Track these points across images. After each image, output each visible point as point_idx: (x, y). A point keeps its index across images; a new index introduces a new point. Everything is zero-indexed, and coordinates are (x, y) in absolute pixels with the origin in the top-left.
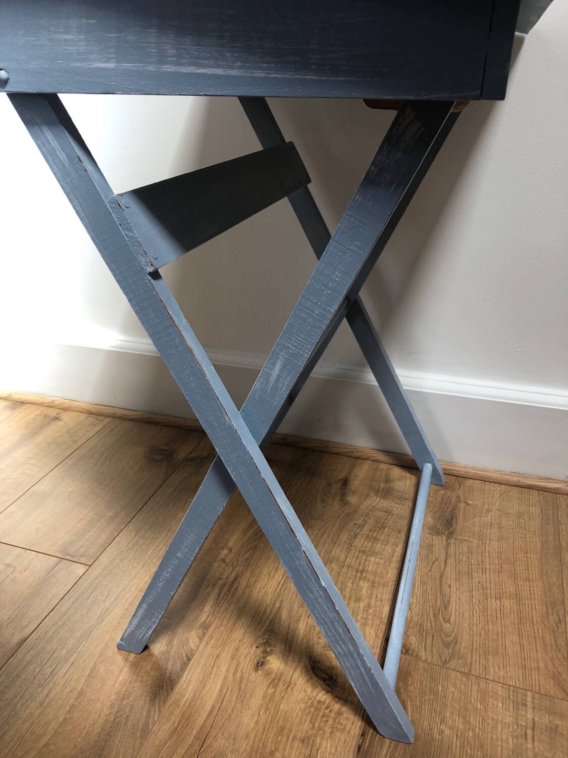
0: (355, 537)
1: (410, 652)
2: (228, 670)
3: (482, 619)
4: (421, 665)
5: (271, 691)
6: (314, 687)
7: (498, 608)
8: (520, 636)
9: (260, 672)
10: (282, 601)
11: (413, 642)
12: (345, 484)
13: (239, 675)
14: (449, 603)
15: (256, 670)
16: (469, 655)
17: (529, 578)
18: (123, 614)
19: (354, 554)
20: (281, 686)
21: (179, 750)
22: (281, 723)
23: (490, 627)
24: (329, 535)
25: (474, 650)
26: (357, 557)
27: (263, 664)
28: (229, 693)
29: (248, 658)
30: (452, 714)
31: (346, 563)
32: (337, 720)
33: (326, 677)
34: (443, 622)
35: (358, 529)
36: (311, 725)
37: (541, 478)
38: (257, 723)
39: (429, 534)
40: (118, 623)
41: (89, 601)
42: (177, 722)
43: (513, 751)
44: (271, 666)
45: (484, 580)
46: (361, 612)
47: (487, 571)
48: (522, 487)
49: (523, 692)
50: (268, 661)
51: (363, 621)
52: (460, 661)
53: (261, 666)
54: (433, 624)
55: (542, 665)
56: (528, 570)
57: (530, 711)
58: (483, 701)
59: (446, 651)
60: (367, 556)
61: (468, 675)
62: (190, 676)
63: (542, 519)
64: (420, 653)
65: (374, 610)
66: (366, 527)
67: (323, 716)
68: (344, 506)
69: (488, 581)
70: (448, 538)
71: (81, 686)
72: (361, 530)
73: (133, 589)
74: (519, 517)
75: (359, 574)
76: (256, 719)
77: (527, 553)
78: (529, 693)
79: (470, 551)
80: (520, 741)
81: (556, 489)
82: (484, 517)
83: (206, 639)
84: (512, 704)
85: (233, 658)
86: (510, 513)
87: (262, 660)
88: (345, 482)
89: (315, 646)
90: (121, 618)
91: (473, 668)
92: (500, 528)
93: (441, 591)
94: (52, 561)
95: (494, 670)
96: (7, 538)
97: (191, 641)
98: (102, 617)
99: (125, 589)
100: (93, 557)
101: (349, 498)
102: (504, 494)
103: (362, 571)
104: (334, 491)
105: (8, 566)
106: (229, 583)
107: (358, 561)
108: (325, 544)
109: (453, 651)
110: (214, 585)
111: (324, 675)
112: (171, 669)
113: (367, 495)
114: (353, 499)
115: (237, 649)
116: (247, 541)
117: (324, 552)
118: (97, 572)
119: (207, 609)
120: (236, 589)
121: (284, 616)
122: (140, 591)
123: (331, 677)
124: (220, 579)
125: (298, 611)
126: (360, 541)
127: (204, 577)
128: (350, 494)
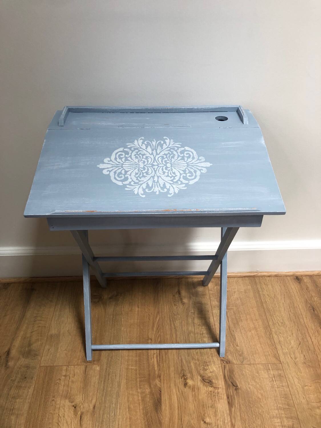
0: (194, 319)
1: (230, 362)
2: (176, 391)
4: (235, 366)
5: (194, 393)
6: (206, 386)
7: (251, 335)
8: (261, 344)
9: (187, 388)
10: (181, 356)
11: (230, 358)
13: (180, 390)
14: (235, 338)
15: (185, 387)
16: (248, 357)
17: (256, 319)
19: (196, 327)
20: (196, 391)
21: (175, 425)
22: (202, 404)
23: (251, 344)
24: (184, 321)
25: (249, 354)
28: (180, 399)
29: (180, 384)
30: (250, 380)
31: (196, 332)
32: (218, 396)
33: (209, 381)
34: (236, 347)
36: (211, 401)
37: (248, 273)
38: (195, 406)
40: (127, 386)
41: (110, 380)
42: (169, 416)
43: (271, 387)
44: (189, 384)
45: (243, 325)
47: (243, 321)
48: (242, 277)
49: (268, 365)
50: (187, 382)
52: (246, 360)
53: (186, 385)
54: (234, 348)
55: (270, 353)
56: (255, 316)
57: (271, 371)
58: (258, 373)
59: (241, 357)
61: (250, 364)
62: (164, 398)
63: (253, 291)
64: (234, 362)
66: (196, 313)
67: (214, 396)
68: (184, 305)
69: (245, 325)
71: (129, 416)
74: (245, 292)
75: (202, 336)
76: (194, 405)
77: (253, 309)
78: (269, 365)
79: (235, 314)
80: (272, 383)
81: (254, 275)
82: (234, 296)
83: (162, 381)
84: (266, 371)
85: (175, 385)
86: (242, 291)
87: (185, 383)
88: (179, 293)
89: (200, 371)
90: (127, 383)
91: (251, 361)
92: (241, 300)
93: (231, 333)
94: (83, 368)
95: (257, 360)
96: (55, 363)
97: (157, 384)
98: (119, 386)
99: (120, 371)
100: (99, 360)
101: (184, 300)
102: (237, 282)
103: (202, 334)
104: (177, 298)
105: (65, 376)
106: (158, 355)
107: (199, 330)
108: (184, 326)
109: (243, 357)
110: (154, 358)
111: (207, 381)
112: (157, 397)
113: (190, 296)
114: (185, 301)
115: (175, 381)
116: (156, 333)
117: (186, 329)
118: (105, 367)
119: (156, 369)
120: (162, 356)
121: (184, 362)
122: (127, 369)
123: (210, 381)
124: (154, 354)
125: (188, 358)
126: (196, 320)
127: (148, 355)
128: (183, 298)
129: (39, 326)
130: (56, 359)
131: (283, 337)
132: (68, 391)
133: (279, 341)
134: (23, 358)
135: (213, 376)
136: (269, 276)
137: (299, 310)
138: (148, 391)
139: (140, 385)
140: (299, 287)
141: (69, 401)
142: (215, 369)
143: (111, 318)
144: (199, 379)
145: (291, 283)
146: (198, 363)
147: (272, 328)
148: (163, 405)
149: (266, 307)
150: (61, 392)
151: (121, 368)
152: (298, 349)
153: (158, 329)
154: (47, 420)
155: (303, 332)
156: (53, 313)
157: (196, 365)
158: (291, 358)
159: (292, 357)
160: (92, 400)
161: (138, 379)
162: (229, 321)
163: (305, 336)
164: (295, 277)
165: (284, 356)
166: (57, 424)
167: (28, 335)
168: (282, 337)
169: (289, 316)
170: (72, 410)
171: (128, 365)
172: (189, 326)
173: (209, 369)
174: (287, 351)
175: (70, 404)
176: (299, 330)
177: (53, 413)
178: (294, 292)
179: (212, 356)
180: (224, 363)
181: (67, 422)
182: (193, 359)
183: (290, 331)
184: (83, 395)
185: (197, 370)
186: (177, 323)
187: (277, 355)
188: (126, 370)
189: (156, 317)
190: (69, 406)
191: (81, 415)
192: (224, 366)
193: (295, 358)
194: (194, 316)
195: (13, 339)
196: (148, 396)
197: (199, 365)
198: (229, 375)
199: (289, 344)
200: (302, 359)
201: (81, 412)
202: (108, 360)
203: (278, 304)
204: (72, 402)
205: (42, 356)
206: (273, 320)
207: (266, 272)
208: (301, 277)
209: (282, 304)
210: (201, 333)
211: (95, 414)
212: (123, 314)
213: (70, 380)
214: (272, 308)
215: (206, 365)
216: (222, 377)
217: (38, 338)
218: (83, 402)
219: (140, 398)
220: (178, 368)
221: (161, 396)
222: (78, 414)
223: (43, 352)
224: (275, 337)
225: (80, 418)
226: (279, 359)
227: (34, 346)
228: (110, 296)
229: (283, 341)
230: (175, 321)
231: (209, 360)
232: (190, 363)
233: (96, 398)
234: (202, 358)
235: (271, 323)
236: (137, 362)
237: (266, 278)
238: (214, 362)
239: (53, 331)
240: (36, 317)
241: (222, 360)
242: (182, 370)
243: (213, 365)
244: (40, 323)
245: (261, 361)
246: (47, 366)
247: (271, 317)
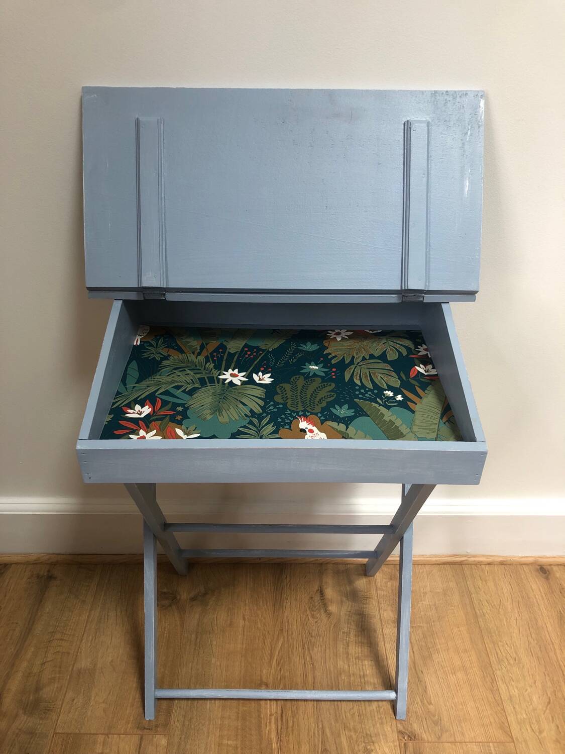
0: (348, 646)
1: (417, 737)
3: (449, 694)
4: (426, 745)
7: (456, 682)
8: (475, 701)
10: (322, 721)
11: (416, 728)
12: (322, 594)
14: (426, 687)
16: (451, 727)
17: (466, 650)
19: (353, 661)
23: (456, 700)
24: (330, 648)
25: (452, 722)
26: (356, 664)
31: (350, 672)
34: (428, 705)
35: (347, 637)
37: (450, 556)
45: (441, 659)
47: (441, 652)
48: (439, 565)
51: (380, 721)
52: (447, 733)
54: (423, 709)
55: (492, 720)
56: (464, 643)
59: (436, 728)
60: (362, 661)
61: (455, 742)
63: (459, 592)
64: (423, 736)
65: (384, 709)
66: (351, 633)
68: (329, 617)
69: (443, 660)
72: (349, 638)
74: (445, 594)
77: (459, 628)
78: (491, 744)
79: (425, 637)
81: (462, 561)
82: (424, 601)
86: (438, 592)
88: (321, 593)
91: (456, 736)
92: (436, 609)
93: (418, 677)
94: (135, 739)
95: (468, 734)
96: (84, 727)
99: (206, 748)
100: (166, 725)
101: (330, 608)
102: (430, 573)
103: (364, 676)
104: (317, 604)
106: (279, 718)
107: (358, 668)
108: (330, 659)
109: (441, 727)
110: (270, 722)
113: (342, 602)
114: (333, 608)
116: (275, 672)
117: (332, 666)
118: (177, 739)
119: (274, 746)
120: (287, 721)
121: (328, 734)
122: (219, 746)
124: (271, 715)
125: (336, 726)
126: (352, 648)
127: (259, 716)
128: (329, 603)
129: (58, 652)
130: (86, 719)
131: (517, 687)
133: (510, 696)
134: (24, 715)
136: (489, 564)
137: (546, 633)
140: (546, 587)
142: (386, 750)
143: (192, 639)
145: (531, 578)
146: (354, 737)
147: (496, 669)
149: (484, 625)
151: (207, 743)
152: (545, 712)
153: (279, 663)
155: (555, 679)
156: (86, 627)
157: (350, 742)
158: (533, 730)
159: (533, 728)
162: (415, 651)
163: (558, 688)
164: (539, 567)
165: (519, 727)
167: (35, 670)
168: (514, 686)
169: (528, 645)
171: (221, 737)
172: (338, 659)
173: (376, 750)
174: (524, 716)
176: (546, 675)
178: (537, 596)
179: (382, 723)
180: (404, 738)
182: (345, 727)
183: (531, 676)
186: (317, 652)
187: (506, 724)
188: (217, 747)
189: (278, 639)
192: (405, 744)
193: (541, 732)
194: (348, 639)
195: (8, 676)
197: (357, 741)
199: (530, 704)
200: (553, 733)
202: (183, 725)
203: (507, 619)
205: (60, 713)
206: (497, 653)
207: (483, 556)
208: (549, 567)
209: (515, 621)
210: (362, 673)
212: (216, 632)
214: (495, 629)
215: (369, 742)
217: (53, 676)
220: (315, 745)
223: (62, 704)
224: (502, 687)
226: (509, 733)
227: (46, 693)
228: (192, 595)
229: (517, 696)
230: (313, 650)
231: (375, 730)
232: (339, 736)
234: (363, 726)
235: (493, 659)
236: (239, 731)
237: (483, 566)
238: (386, 735)
239: (84, 663)
240: (53, 632)
241: (400, 732)
242: (324, 750)
243: (384, 742)
244: (60, 646)
245: (474, 736)
246: (68, 734)
247: (494, 645)
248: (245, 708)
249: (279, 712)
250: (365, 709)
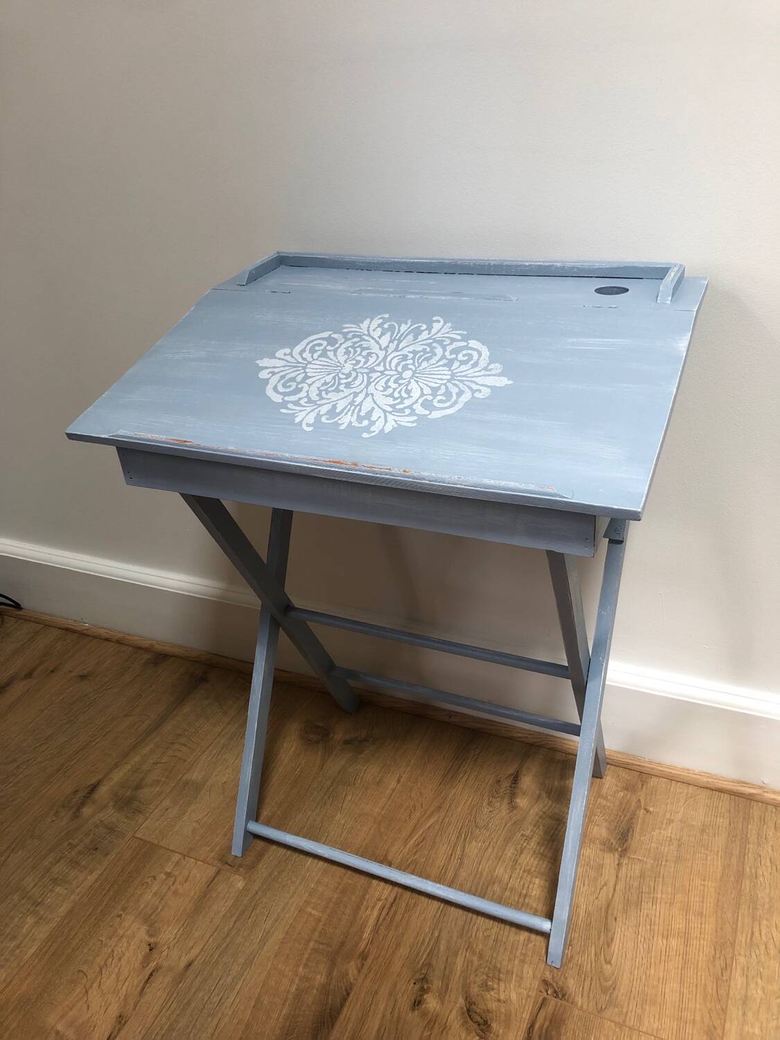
0: (521, 853)
1: (567, 997)
2: (385, 1009)
3: (645, 961)
4: (576, 1012)
5: (428, 1033)
6: (469, 1031)
7: (664, 950)
8: (682, 982)
9: (416, 1013)
10: (441, 930)
11: (570, 985)
12: (515, 781)
13: (397, 1011)
14: (612, 939)
15: (413, 1009)
16: (626, 1004)
17: (702, 913)
18: (284, 938)
19: (519, 873)
20: (436, 1029)
23: (652, 972)
24: (494, 848)
25: (632, 998)
26: (521, 878)
27: (420, 1003)
28: (386, 1032)
29: (405, 996)
31: (509, 885)
33: (481, 1021)
34: (604, 963)
35: (524, 842)
37: (733, 781)
39: (601, 850)
40: (279, 948)
41: (250, 920)
44: (428, 1005)
45: (653, 912)
46: (520, 947)
47: (658, 901)
48: (713, 790)
50: (425, 1000)
51: (522, 958)
52: (616, 1009)
53: (418, 1005)
54: (593, 965)
55: (698, 1018)
56: (703, 902)
59: (603, 996)
60: (532, 877)
61: (621, 1025)
62: (348, 1014)
63: (729, 836)
64: (577, 999)
65: (534, 945)
66: (534, 839)
68: (512, 811)
69: (658, 914)
70: (621, 856)
71: (248, 1018)
72: (528, 844)
73: (292, 909)
74: (703, 831)
77: (704, 880)
79: (642, 876)
81: (752, 795)
82: (664, 830)
83: (365, 971)
85: (390, 995)
86: (693, 826)
87: (419, 998)
88: (516, 779)
89: (472, 985)
90: (282, 943)
91: (628, 1018)
92: (679, 846)
93: (606, 924)
94: (211, 871)
95: (649, 1021)
96: (164, 840)
97: (350, 973)
98: (263, 941)
99: (284, 908)
100: (252, 867)
101: (518, 800)
102: (691, 798)
103: (526, 896)
104: (502, 790)
105: (169, 875)
106: (388, 906)
107: (522, 884)
108: (489, 859)
109: (610, 997)
110: (373, 907)
111: (479, 1019)
112: (332, 1005)
113: (539, 797)
114: (522, 802)
115: (395, 985)
116: (408, 854)
117: (486, 870)
118: (256, 887)
119: (366, 935)
120: (395, 912)
121: (442, 948)
122: (299, 911)
123: (486, 1022)
124: (379, 900)
125: (456, 942)
126: (526, 858)
127: (364, 896)
128: (520, 795)
129: (175, 756)
130: (171, 833)
131: (763, 988)
132: (157, 908)
133: (746, 996)
134: (113, 808)
135: (501, 1013)
138: (320, 979)
139: (308, 960)
141: (148, 932)
142: (514, 996)
143: (325, 786)
144: (458, 1005)
146: (476, 962)
147: (740, 954)
148: (337, 1027)
149: (750, 891)
150: (142, 906)
151: (287, 903)
153: (418, 845)
154: (85, 951)
156: (215, 739)
157: (468, 966)
160: (192, 947)
161: (311, 944)
166: (98, 969)
167: (145, 767)
170: (143, 953)
171: (307, 903)
172: (499, 865)
173: (499, 990)
174: (757, 1031)
175: (146, 937)
177: (104, 942)
179: (523, 962)
180: (547, 991)
181: (118, 975)
182: (470, 947)
184: (179, 930)
185: (465, 979)
186: (473, 848)
187: (719, 1031)
188: (297, 912)
189: (429, 817)
190: (141, 941)
191: (153, 971)
192: (544, 999)
194: (525, 844)
195: (116, 766)
196: (315, 991)
197: (476, 970)
198: (545, 1026)
199: (774, 1017)
201: (158, 963)
202: (270, 874)
204: (151, 936)
205: (148, 818)
206: (753, 933)
211: (180, 983)
212: (357, 786)
213: (173, 888)
214: (767, 900)
215: (494, 977)
216: (524, 1026)
217: (159, 778)
218: (171, 944)
219: (293, 989)
220: (418, 955)
221: (342, 1006)
222: (150, 964)
223: (153, 811)
224: (738, 980)
225: (147, 977)
227: (145, 793)
228: (348, 737)
229: (758, 1001)
230: (470, 843)
231: (509, 967)
232: (456, 954)
233: (203, 948)
234: (495, 955)
235: (742, 939)
236: (331, 904)
238: (521, 978)
239: (196, 775)
240: (180, 735)
241: (545, 982)
242: (426, 964)
243: (515, 985)
244: (180, 751)
245: (657, 1029)
246: (145, 841)
247: (753, 922)
248: (349, 881)
249: (391, 900)
250: (508, 936)
